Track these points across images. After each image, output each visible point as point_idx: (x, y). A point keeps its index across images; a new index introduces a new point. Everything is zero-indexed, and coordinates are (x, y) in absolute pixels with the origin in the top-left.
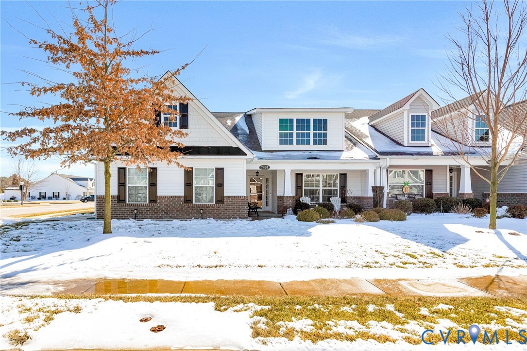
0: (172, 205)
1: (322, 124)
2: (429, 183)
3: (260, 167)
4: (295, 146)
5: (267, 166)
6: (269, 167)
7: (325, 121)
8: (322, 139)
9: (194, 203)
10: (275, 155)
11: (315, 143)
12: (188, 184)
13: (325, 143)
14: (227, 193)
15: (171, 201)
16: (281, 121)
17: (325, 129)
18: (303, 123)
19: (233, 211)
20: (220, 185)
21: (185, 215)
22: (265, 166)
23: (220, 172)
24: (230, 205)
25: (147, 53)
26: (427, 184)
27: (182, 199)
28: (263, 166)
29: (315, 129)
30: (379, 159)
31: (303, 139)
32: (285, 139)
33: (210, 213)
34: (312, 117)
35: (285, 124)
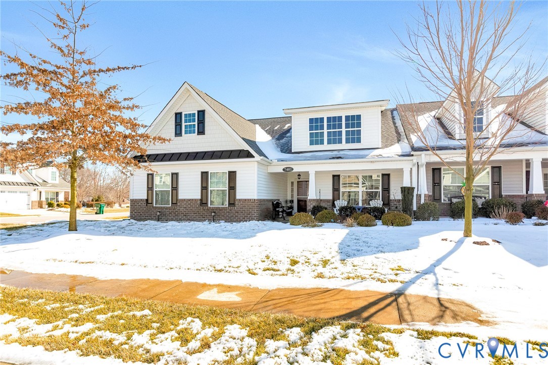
0: (190, 208)
1: (354, 121)
2: (497, 183)
3: (284, 170)
4: (326, 146)
5: (290, 168)
6: (292, 169)
7: (359, 117)
8: (355, 137)
9: (209, 206)
10: (301, 157)
11: (347, 141)
12: (204, 188)
13: (359, 141)
14: (239, 196)
15: (189, 204)
16: (311, 120)
17: (359, 125)
18: (334, 122)
19: (244, 214)
20: (232, 188)
21: (201, 218)
22: (288, 168)
23: (232, 175)
24: (240, 208)
25: (128, 68)
26: (493, 183)
27: (199, 202)
28: (287, 168)
29: (347, 126)
30: (413, 155)
31: (335, 138)
32: (316, 139)
33: (223, 216)
34: (343, 114)
35: (315, 123)
